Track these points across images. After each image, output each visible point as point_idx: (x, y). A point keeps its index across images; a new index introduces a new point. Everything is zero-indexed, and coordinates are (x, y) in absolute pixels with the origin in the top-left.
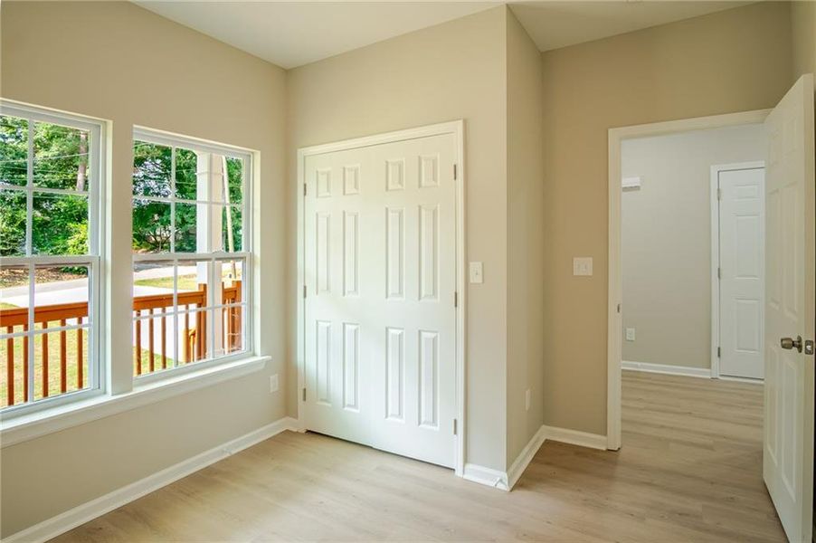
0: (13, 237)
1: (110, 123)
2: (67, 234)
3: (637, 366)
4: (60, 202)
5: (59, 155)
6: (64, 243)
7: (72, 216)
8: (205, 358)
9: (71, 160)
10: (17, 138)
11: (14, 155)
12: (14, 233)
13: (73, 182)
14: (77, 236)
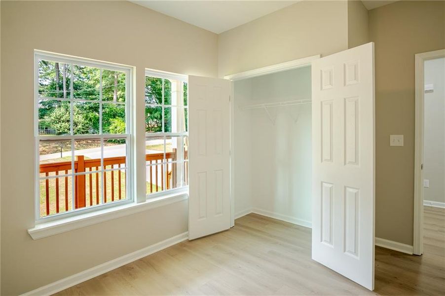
0: (87, 125)
1: (135, 67)
2: (110, 124)
3: (430, 204)
4: (106, 109)
5: (106, 86)
6: (108, 128)
7: (111, 115)
8: (176, 187)
9: (110, 88)
10: (88, 78)
11: (86, 87)
12: (87, 123)
13: (112, 99)
14: (114, 125)
